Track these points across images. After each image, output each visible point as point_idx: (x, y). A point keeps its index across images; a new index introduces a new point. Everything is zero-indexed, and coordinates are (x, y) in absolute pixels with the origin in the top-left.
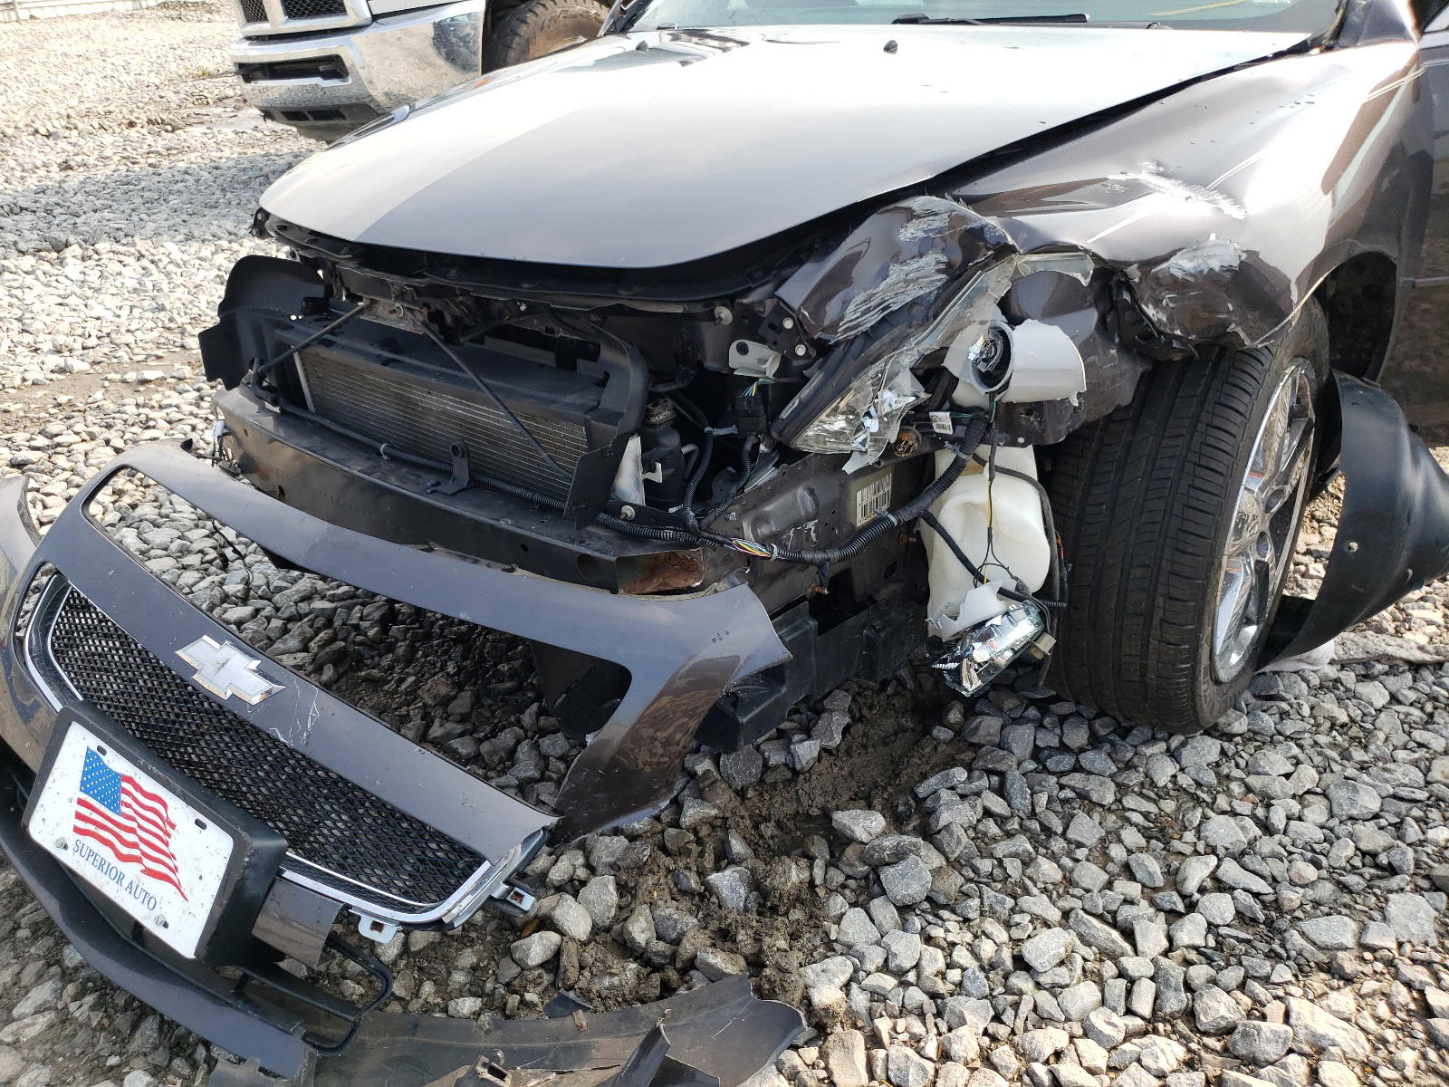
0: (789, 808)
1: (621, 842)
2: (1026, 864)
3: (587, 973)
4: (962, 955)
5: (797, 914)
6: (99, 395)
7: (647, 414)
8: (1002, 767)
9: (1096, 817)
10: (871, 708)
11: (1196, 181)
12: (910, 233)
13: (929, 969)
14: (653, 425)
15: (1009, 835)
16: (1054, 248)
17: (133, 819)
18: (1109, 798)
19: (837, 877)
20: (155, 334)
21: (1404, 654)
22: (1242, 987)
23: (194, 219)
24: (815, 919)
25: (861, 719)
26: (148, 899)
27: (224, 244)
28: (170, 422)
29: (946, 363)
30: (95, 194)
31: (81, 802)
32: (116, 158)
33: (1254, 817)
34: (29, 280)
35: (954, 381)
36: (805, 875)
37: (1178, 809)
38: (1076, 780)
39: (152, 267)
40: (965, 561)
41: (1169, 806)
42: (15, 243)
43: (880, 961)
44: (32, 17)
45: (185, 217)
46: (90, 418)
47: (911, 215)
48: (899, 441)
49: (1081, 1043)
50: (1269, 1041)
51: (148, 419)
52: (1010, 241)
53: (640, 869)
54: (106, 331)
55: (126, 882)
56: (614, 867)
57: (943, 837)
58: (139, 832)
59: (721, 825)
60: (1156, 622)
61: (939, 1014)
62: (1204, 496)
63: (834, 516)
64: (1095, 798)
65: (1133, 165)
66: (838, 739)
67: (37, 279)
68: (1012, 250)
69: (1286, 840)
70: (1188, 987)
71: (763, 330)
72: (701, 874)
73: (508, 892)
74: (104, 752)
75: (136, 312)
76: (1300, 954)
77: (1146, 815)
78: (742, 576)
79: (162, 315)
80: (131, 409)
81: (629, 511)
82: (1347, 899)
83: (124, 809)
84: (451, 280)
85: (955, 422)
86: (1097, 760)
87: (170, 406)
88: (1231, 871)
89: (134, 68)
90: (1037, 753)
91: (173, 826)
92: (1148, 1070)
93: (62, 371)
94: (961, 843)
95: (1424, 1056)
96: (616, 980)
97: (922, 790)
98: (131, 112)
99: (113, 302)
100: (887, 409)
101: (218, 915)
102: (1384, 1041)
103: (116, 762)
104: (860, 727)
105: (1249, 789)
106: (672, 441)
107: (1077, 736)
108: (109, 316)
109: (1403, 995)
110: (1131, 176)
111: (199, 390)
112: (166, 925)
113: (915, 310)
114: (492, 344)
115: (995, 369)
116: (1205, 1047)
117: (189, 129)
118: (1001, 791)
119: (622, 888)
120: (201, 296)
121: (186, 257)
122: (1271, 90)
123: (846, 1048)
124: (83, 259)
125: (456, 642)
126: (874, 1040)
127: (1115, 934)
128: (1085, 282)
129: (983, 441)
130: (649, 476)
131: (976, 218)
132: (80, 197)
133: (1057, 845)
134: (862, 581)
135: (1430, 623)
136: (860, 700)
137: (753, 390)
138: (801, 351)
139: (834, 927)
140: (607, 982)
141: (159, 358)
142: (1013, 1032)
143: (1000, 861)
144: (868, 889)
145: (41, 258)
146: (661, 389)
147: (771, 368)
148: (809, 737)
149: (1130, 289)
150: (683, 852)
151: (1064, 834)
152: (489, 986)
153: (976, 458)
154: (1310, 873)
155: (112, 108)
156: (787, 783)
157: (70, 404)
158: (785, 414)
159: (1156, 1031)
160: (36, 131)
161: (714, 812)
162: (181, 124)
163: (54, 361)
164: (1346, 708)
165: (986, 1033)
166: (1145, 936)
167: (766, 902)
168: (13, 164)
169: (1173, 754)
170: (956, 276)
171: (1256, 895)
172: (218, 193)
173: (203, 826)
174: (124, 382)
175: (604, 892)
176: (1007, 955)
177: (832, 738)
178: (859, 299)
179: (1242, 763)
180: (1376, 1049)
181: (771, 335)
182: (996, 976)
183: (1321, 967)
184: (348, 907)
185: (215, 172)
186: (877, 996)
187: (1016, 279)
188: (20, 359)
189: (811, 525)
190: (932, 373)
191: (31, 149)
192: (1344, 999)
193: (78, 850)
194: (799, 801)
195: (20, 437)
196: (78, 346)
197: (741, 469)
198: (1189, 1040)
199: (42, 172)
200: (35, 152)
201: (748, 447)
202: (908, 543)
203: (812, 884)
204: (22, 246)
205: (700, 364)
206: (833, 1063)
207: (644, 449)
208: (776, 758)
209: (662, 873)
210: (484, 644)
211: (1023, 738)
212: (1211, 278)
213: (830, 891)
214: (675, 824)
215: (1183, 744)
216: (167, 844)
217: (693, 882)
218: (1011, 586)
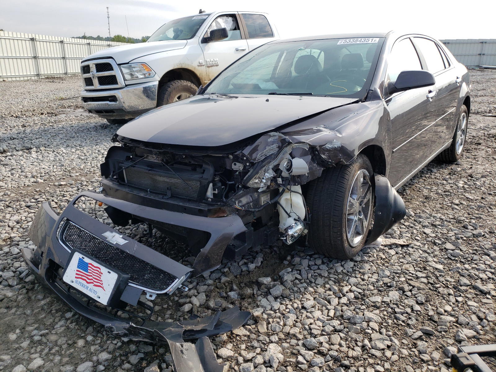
0: (248, 280)
1: (206, 287)
2: (305, 289)
3: (199, 313)
4: (289, 306)
5: (250, 300)
6: (48, 189)
7: (214, 178)
8: (300, 269)
9: (323, 279)
10: (268, 258)
11: (332, 129)
12: (270, 140)
13: (281, 309)
14: (215, 181)
15: (302, 283)
16: (300, 143)
17: (92, 273)
18: (326, 275)
19: (259, 293)
20: (61, 172)
21: (399, 243)
22: (354, 310)
23: (68, 141)
24: (254, 301)
25: (266, 260)
26: (95, 292)
27: (78, 148)
28: (70, 195)
29: (279, 168)
30: (36, 134)
31: (77, 271)
32: (39, 124)
33: (361, 278)
34: (21, 158)
35: (282, 171)
36: (252, 292)
37: (343, 277)
38: (318, 271)
39: (57, 154)
40: (286, 212)
41: (341, 276)
42: (15, 148)
43: (270, 308)
44: (4, 81)
45: (65, 140)
46: (47, 194)
47: (270, 136)
48: (270, 185)
49: (316, 322)
50: (358, 319)
51: (64, 195)
52: (291, 141)
53: (211, 291)
54: (47, 172)
55: (89, 289)
56: (205, 292)
57: (285, 283)
58: (93, 276)
59: (230, 283)
60: (331, 227)
61: (284, 317)
62: (339, 197)
63: (256, 202)
64: (323, 275)
65: (319, 126)
66: (260, 264)
67: (24, 158)
68: (291, 143)
69: (367, 282)
70: (342, 311)
71: (240, 160)
72: (226, 293)
73: (182, 287)
74: (84, 258)
75: (55, 167)
76: (368, 303)
77: (335, 278)
78: (236, 214)
79: (62, 167)
80: (58, 192)
81: (210, 200)
82: (380, 293)
83: (89, 271)
84: (169, 150)
85: (283, 181)
86: (324, 267)
87: (70, 191)
88: (354, 288)
89: (39, 96)
90: (309, 266)
91: (102, 274)
92: (331, 326)
93: (35, 182)
94: (290, 284)
95: (393, 321)
96: (206, 314)
97: (280, 274)
98: (41, 110)
99: (48, 164)
100: (267, 177)
101: (113, 293)
102: (385, 319)
103: (87, 260)
104: (265, 262)
105: (360, 272)
106: (220, 184)
107: (319, 262)
108: (47, 167)
109: (390, 310)
110: (318, 128)
111: (78, 187)
112: (99, 298)
113: (272, 156)
114: (175, 166)
115: (289, 168)
116: (345, 322)
117: (60, 115)
118: (300, 274)
119: (207, 296)
120: (74, 162)
121: (67, 152)
122: (349, 111)
123: (262, 325)
124: (36, 152)
125: (159, 247)
126: (268, 323)
127: (326, 302)
128: (307, 150)
129: (289, 184)
130: (214, 192)
131: (284, 137)
132: (31, 135)
133: (313, 285)
134: (264, 220)
135: (407, 237)
136: (266, 256)
137: (237, 173)
138: (248, 164)
139: (259, 302)
140: (204, 314)
141: (64, 179)
142: (301, 321)
143: (299, 288)
144: (267, 294)
145: (24, 152)
146: (217, 173)
147: (241, 168)
148: (253, 263)
149: (317, 151)
150: (222, 288)
151: (315, 283)
152: (175, 317)
153: (287, 189)
154: (372, 288)
155: (35, 109)
156: (247, 274)
157: (40, 191)
158: (245, 178)
159: (334, 319)
160: (12, 116)
161: (229, 279)
162: (58, 114)
163: (33, 180)
164: (385, 255)
165: (295, 321)
166: (333, 302)
167: (242, 297)
168: (7, 125)
169: (342, 266)
170: (280, 149)
171: (359, 293)
172: (74, 134)
173: (110, 273)
174: (55, 185)
175: (203, 297)
176: (300, 306)
177: (258, 264)
178: (260, 154)
179: (359, 267)
180: (383, 320)
181: (241, 161)
182: (298, 310)
183: (372, 306)
184: (144, 291)
185: (72, 128)
186: (269, 315)
187: (293, 149)
188: (22, 179)
189: (251, 204)
190: (277, 169)
191: (12, 121)
192: (377, 311)
193: (76, 282)
194: (250, 278)
195: (27, 200)
196: (39, 175)
197: (235, 191)
198: (341, 320)
199: (17, 128)
200: (13, 122)
201: (237, 186)
202: (275, 212)
203: (253, 294)
204: (17, 149)
205: (226, 168)
206: (259, 327)
207: (213, 186)
208: (244, 269)
209: (217, 292)
210: (166, 247)
211: (305, 262)
212: (335, 149)
213: (258, 296)
214: (220, 282)
215: (345, 263)
216: (100, 278)
217: (224, 295)
218: (297, 218)
